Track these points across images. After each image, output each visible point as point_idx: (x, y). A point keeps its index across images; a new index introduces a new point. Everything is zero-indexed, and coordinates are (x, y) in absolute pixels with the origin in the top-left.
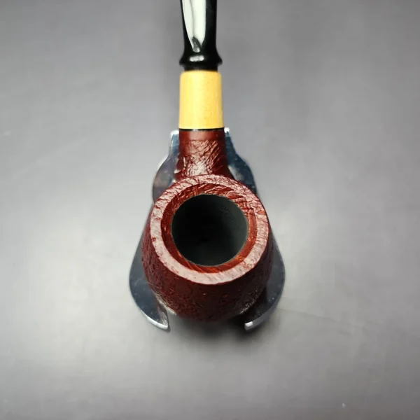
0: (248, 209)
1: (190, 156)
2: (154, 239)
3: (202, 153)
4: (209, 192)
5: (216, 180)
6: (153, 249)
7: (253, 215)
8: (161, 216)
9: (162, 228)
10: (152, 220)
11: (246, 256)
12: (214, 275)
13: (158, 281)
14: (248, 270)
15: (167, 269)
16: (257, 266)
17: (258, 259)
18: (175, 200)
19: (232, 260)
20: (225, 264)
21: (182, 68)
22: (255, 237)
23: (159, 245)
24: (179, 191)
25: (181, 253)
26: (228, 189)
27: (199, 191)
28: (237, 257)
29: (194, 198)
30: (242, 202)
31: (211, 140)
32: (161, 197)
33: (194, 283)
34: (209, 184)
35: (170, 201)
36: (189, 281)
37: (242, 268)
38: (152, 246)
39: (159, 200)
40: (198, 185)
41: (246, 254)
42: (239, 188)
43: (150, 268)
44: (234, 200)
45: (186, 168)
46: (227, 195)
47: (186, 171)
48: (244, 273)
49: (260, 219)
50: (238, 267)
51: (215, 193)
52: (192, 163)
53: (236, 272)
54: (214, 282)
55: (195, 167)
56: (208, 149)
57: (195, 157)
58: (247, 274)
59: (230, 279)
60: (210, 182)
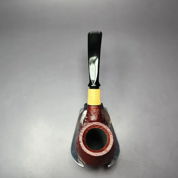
0: (107, 133)
1: (91, 113)
2: (80, 142)
3: (94, 112)
4: (96, 127)
5: (98, 124)
6: (80, 145)
7: (109, 135)
8: (82, 135)
9: (83, 139)
10: (80, 136)
11: (106, 148)
12: (97, 153)
13: (81, 154)
14: (107, 152)
15: (84, 151)
16: (110, 151)
17: (110, 149)
18: (86, 130)
19: (102, 149)
20: (100, 150)
21: (89, 87)
22: (109, 142)
23: (82, 144)
24: (88, 127)
25: (88, 146)
26: (102, 127)
27: (93, 127)
28: (104, 148)
29: (92, 129)
30: (106, 131)
31: (97, 109)
32: (82, 129)
33: (92, 156)
34: (96, 125)
35: (85, 130)
36: (90, 155)
37: (105, 151)
38: (80, 144)
39: (82, 130)
40: (93, 125)
41: (107, 147)
42: (105, 127)
43: (79, 150)
44: (103, 130)
45: (89, 117)
46: (101, 128)
47: (89, 118)
48: (106, 153)
49: (111, 136)
50: (104, 151)
51: (98, 128)
52: (91, 115)
53: (104, 153)
54: (97, 156)
55: (92, 117)
56: (96, 111)
57: (92, 114)
58: (107, 153)
59: (102, 155)
60: (97, 124)
